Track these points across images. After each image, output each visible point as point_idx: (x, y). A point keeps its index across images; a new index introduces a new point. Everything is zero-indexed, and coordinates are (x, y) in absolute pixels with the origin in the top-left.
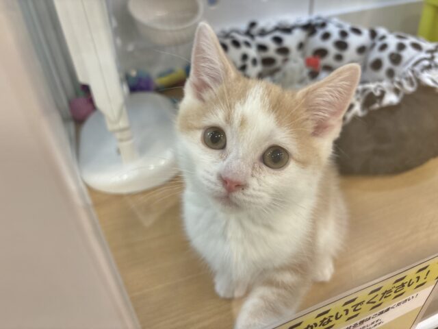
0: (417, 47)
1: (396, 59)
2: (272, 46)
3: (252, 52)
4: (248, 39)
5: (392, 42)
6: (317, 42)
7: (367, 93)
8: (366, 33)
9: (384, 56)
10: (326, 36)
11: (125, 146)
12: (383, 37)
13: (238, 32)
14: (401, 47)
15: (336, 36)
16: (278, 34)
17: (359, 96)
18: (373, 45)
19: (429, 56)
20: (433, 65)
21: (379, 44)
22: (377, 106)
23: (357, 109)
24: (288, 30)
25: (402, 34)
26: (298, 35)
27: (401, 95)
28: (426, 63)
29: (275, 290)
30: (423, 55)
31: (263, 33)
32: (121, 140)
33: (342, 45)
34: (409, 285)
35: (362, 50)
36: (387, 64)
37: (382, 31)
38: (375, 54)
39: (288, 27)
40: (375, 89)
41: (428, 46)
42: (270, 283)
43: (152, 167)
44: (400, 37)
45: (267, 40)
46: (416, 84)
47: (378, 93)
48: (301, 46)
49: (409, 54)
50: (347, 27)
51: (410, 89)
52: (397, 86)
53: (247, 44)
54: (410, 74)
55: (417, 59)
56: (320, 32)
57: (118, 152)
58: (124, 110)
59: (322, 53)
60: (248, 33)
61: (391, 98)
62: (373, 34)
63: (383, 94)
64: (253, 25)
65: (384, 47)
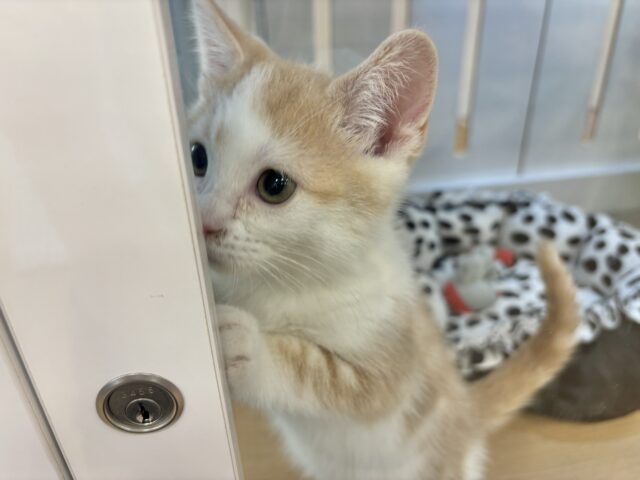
1: (615, 264)
2: (459, 225)
3: (431, 235)
4: (428, 216)
5: (613, 239)
6: (516, 223)
8: (582, 220)
9: (601, 257)
10: (529, 219)
12: (603, 232)
14: (623, 250)
15: (541, 219)
18: (589, 238)
21: (596, 239)
24: (480, 206)
25: (629, 231)
26: (494, 213)
31: (449, 207)
33: (548, 233)
35: (575, 241)
37: (604, 221)
38: (590, 252)
39: (481, 202)
44: (624, 235)
45: (452, 217)
46: (618, 318)
48: (497, 226)
49: (631, 261)
50: (557, 212)
51: (609, 323)
53: (426, 225)
55: (636, 274)
56: (522, 213)
59: (521, 238)
60: (429, 206)
61: (584, 333)
62: (592, 222)
64: (437, 195)
65: (601, 245)
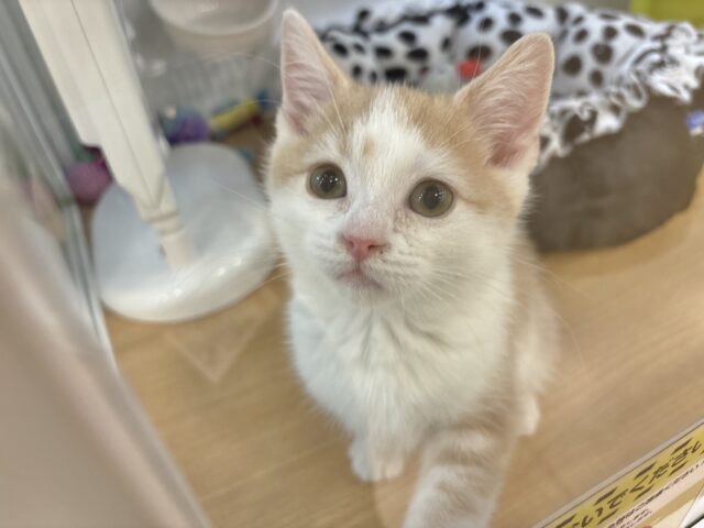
0: (635, 31)
1: (604, 53)
2: (400, 49)
3: (369, 62)
4: (358, 39)
5: (595, 25)
6: (472, 34)
7: (568, 116)
8: (550, 14)
9: (585, 50)
10: (487, 24)
11: (171, 240)
12: (579, 20)
13: (340, 29)
14: (610, 33)
15: (502, 23)
16: (407, 27)
17: (556, 123)
18: (564, 34)
19: (657, 45)
20: (666, 60)
21: (573, 30)
22: (585, 137)
23: (556, 145)
24: (423, 19)
25: (609, 12)
26: (441, 26)
27: (623, 115)
28: (656, 57)
29: (461, 469)
30: (648, 44)
31: (382, 27)
32: (163, 233)
34: (694, 451)
36: (590, 64)
37: (576, 9)
38: (570, 48)
39: (423, 14)
40: (581, 109)
41: (653, 28)
42: (452, 457)
43: (222, 272)
44: (606, 17)
45: (391, 39)
46: (645, 96)
47: (585, 116)
48: (446, 44)
49: (623, 43)
50: (519, 8)
51: (636, 104)
52: (615, 101)
53: (359, 48)
54: (634, 79)
55: (639, 51)
56: (476, 18)
57: (162, 252)
58: (167, 184)
60: (357, 29)
61: (608, 123)
62: (562, 15)
63: (594, 116)
64: (364, 14)
65: (582, 36)
